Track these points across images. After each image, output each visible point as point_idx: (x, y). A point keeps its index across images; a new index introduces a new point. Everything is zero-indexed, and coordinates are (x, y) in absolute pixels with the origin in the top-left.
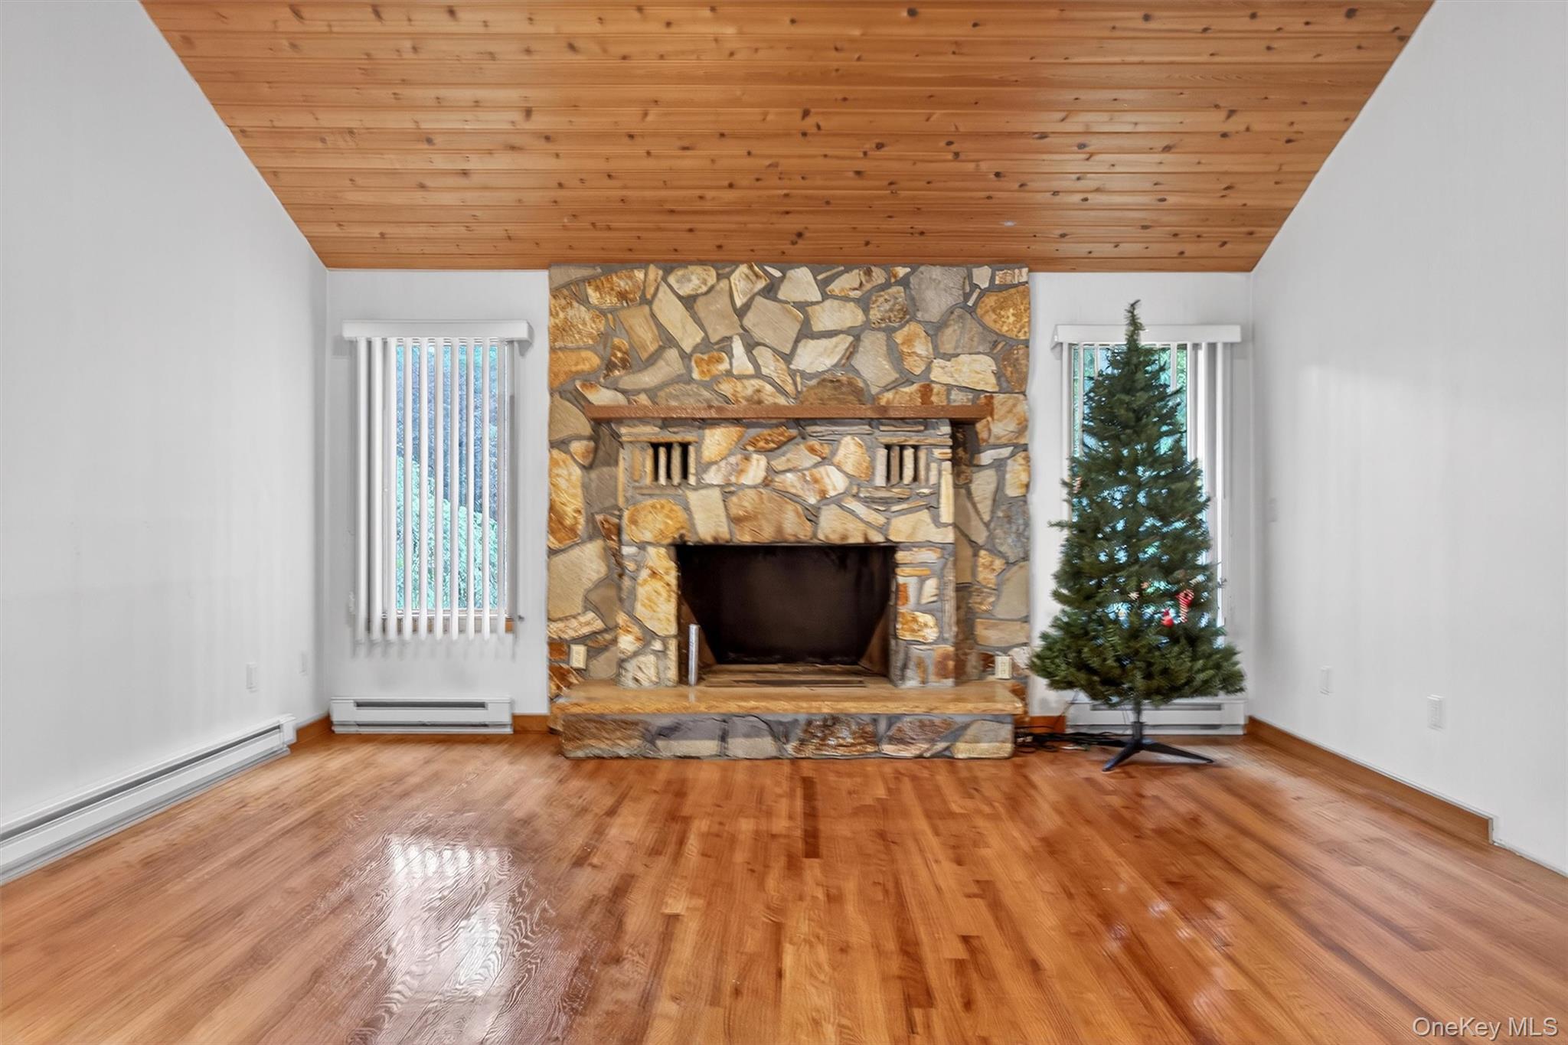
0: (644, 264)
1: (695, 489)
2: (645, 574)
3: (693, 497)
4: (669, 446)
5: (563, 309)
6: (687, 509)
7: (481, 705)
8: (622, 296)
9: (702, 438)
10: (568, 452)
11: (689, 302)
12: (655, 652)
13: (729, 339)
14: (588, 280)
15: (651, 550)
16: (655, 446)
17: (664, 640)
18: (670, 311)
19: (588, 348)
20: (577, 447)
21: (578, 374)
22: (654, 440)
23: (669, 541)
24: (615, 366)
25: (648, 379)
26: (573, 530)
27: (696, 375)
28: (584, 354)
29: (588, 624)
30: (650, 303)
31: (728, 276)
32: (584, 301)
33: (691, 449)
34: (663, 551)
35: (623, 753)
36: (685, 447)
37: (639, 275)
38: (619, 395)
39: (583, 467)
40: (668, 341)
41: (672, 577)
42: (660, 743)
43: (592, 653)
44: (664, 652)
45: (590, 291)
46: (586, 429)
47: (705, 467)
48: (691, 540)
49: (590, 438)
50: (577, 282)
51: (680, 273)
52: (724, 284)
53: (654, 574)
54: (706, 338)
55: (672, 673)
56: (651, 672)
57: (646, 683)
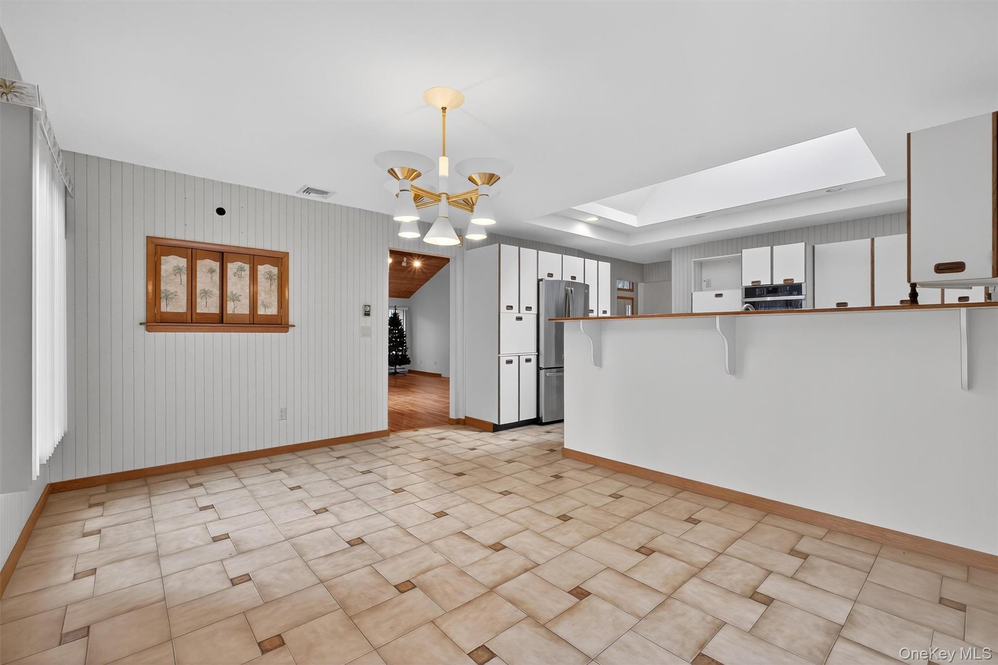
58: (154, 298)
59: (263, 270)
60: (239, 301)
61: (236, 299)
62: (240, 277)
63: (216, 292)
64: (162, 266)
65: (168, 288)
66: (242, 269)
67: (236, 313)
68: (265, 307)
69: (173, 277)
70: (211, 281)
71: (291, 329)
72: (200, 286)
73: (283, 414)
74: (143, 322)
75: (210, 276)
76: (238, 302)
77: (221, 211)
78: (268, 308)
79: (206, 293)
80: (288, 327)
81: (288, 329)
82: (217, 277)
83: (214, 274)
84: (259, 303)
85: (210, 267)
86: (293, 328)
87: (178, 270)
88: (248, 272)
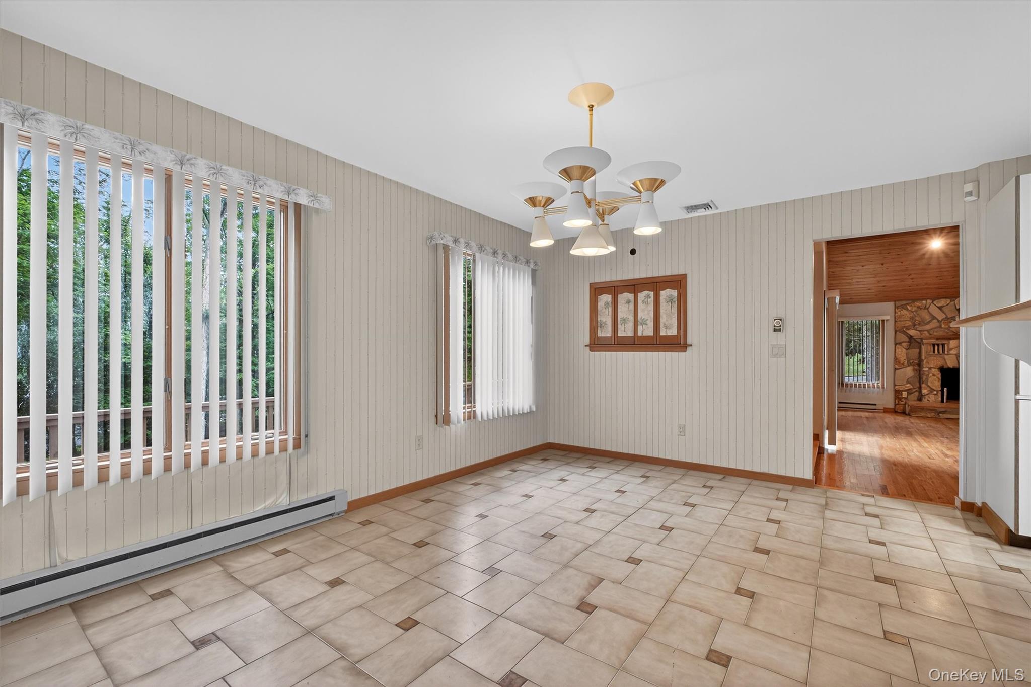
0: (926, 299)
1: (947, 355)
2: (931, 375)
3: (946, 357)
4: (938, 345)
5: (900, 311)
6: (945, 360)
7: (875, 405)
8: (919, 307)
9: (949, 343)
10: (901, 345)
11: (940, 308)
12: (935, 394)
13: (955, 317)
14: (907, 304)
15: (933, 370)
16: (934, 345)
17: (937, 391)
18: (934, 310)
19: (908, 320)
20: (904, 344)
21: (904, 327)
22: (934, 343)
23: (939, 367)
24: (916, 325)
25: (927, 327)
26: (903, 364)
27: (943, 326)
28: (907, 322)
29: (908, 387)
30: (928, 309)
31: (954, 301)
32: (907, 309)
33: (946, 346)
34: (937, 370)
35: (929, 416)
36: (943, 345)
37: (924, 302)
38: (918, 332)
39: (907, 349)
40: (934, 318)
41: (940, 376)
42: (941, 415)
43: (909, 394)
44: (937, 394)
45: (908, 307)
46: (907, 340)
47: (950, 350)
48: (945, 367)
49: (908, 342)
50: (905, 305)
51: (936, 301)
52: (953, 303)
53: (934, 375)
54: (947, 317)
55: (940, 399)
56: (933, 399)
57: (931, 401)
58: (594, 325)
59: (665, 294)
60: (647, 324)
61: (644, 323)
62: (647, 303)
63: (631, 318)
64: (599, 304)
65: (602, 319)
66: (648, 296)
67: (644, 335)
68: (666, 327)
69: (604, 310)
70: (628, 310)
71: (689, 349)
72: (620, 315)
73: (682, 430)
74: (587, 344)
75: (627, 306)
76: (646, 326)
77: (633, 252)
78: (669, 329)
79: (625, 321)
80: (686, 347)
81: (686, 348)
82: (632, 306)
83: (630, 303)
84: (662, 325)
85: (627, 299)
86: (691, 347)
87: (607, 304)
88: (652, 299)
